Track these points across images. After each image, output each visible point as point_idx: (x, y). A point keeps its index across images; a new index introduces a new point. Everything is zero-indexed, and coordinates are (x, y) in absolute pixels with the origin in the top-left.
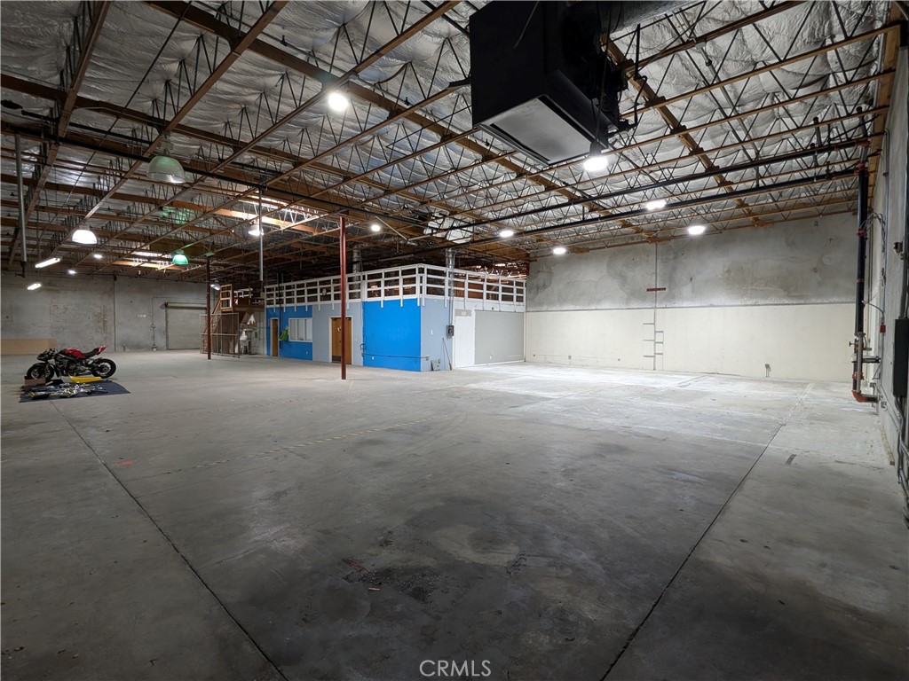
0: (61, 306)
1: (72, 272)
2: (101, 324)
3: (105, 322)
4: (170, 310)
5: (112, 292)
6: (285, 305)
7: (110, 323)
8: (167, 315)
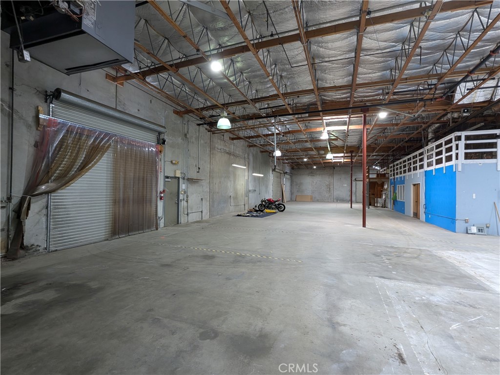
0: (315, 182)
1: (315, 167)
2: (328, 189)
3: (330, 188)
4: (357, 182)
5: (332, 175)
6: (396, 176)
7: (332, 189)
8: (356, 184)
